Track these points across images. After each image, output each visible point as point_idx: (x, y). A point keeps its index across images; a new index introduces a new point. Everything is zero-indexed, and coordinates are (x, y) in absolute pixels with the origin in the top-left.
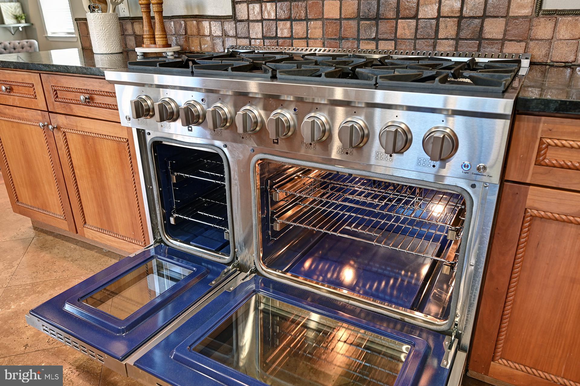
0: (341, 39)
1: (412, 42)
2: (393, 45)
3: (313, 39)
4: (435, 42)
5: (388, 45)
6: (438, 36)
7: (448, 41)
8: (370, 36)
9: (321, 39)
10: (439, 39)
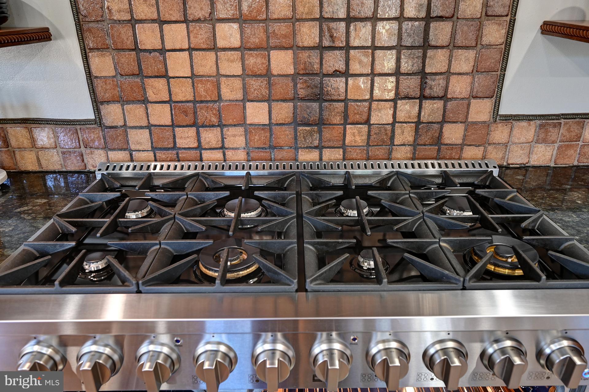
0: (273, 147)
1: (364, 149)
2: (341, 153)
3: (233, 149)
4: (390, 149)
5: (334, 153)
6: (394, 142)
7: (404, 147)
8: (311, 143)
9: (244, 149)
10: (395, 145)
